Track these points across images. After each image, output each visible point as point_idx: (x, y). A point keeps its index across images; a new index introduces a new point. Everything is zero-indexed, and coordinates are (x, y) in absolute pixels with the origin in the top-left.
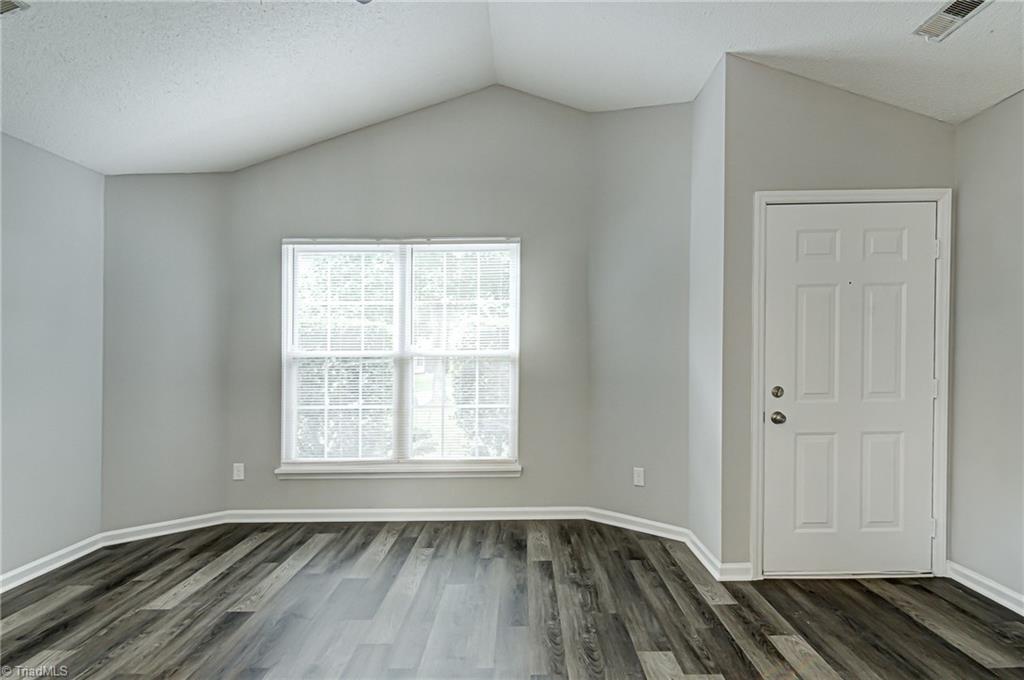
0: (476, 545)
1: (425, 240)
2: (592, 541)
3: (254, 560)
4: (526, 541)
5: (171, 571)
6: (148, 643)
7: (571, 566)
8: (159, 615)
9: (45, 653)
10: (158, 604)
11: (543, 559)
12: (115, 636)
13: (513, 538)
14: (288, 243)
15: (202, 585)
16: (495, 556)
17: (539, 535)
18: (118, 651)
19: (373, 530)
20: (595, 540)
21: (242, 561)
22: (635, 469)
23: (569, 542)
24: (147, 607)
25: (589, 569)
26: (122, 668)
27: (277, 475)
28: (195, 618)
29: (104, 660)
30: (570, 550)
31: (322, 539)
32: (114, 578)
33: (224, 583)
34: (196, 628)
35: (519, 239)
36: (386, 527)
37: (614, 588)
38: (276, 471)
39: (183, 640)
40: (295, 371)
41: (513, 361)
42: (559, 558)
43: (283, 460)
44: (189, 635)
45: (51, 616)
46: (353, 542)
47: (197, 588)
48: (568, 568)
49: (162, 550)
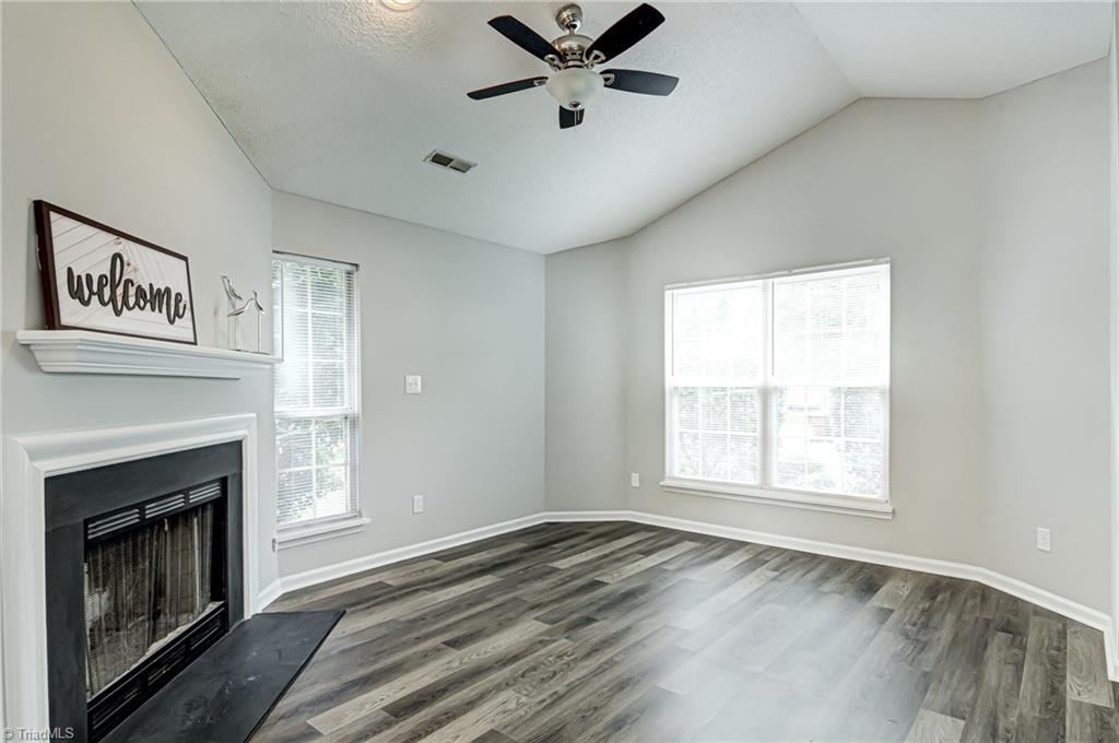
0: (824, 578)
1: (786, 272)
2: (965, 602)
3: (631, 550)
4: (880, 587)
5: (576, 545)
6: (540, 585)
7: (914, 619)
8: (556, 570)
9: (489, 576)
10: (557, 564)
11: (886, 606)
12: (527, 576)
13: (868, 580)
14: (669, 289)
15: (589, 558)
16: (835, 592)
17: (902, 584)
18: (523, 585)
19: (734, 546)
20: (970, 603)
21: (621, 549)
22: (1039, 529)
23: (933, 598)
24: (551, 565)
25: (935, 628)
26: (521, 595)
27: (662, 486)
28: (573, 577)
29: (514, 587)
30: (927, 605)
31: (689, 545)
32: (543, 542)
33: (602, 561)
34: (572, 584)
35: (889, 259)
36: (748, 547)
37: (949, 650)
38: (662, 484)
39: (560, 588)
40: (676, 399)
41: (882, 393)
42: (907, 609)
43: (667, 473)
44: (565, 587)
45: (500, 557)
46: (713, 552)
47: (586, 559)
48: (909, 620)
49: (578, 531)
